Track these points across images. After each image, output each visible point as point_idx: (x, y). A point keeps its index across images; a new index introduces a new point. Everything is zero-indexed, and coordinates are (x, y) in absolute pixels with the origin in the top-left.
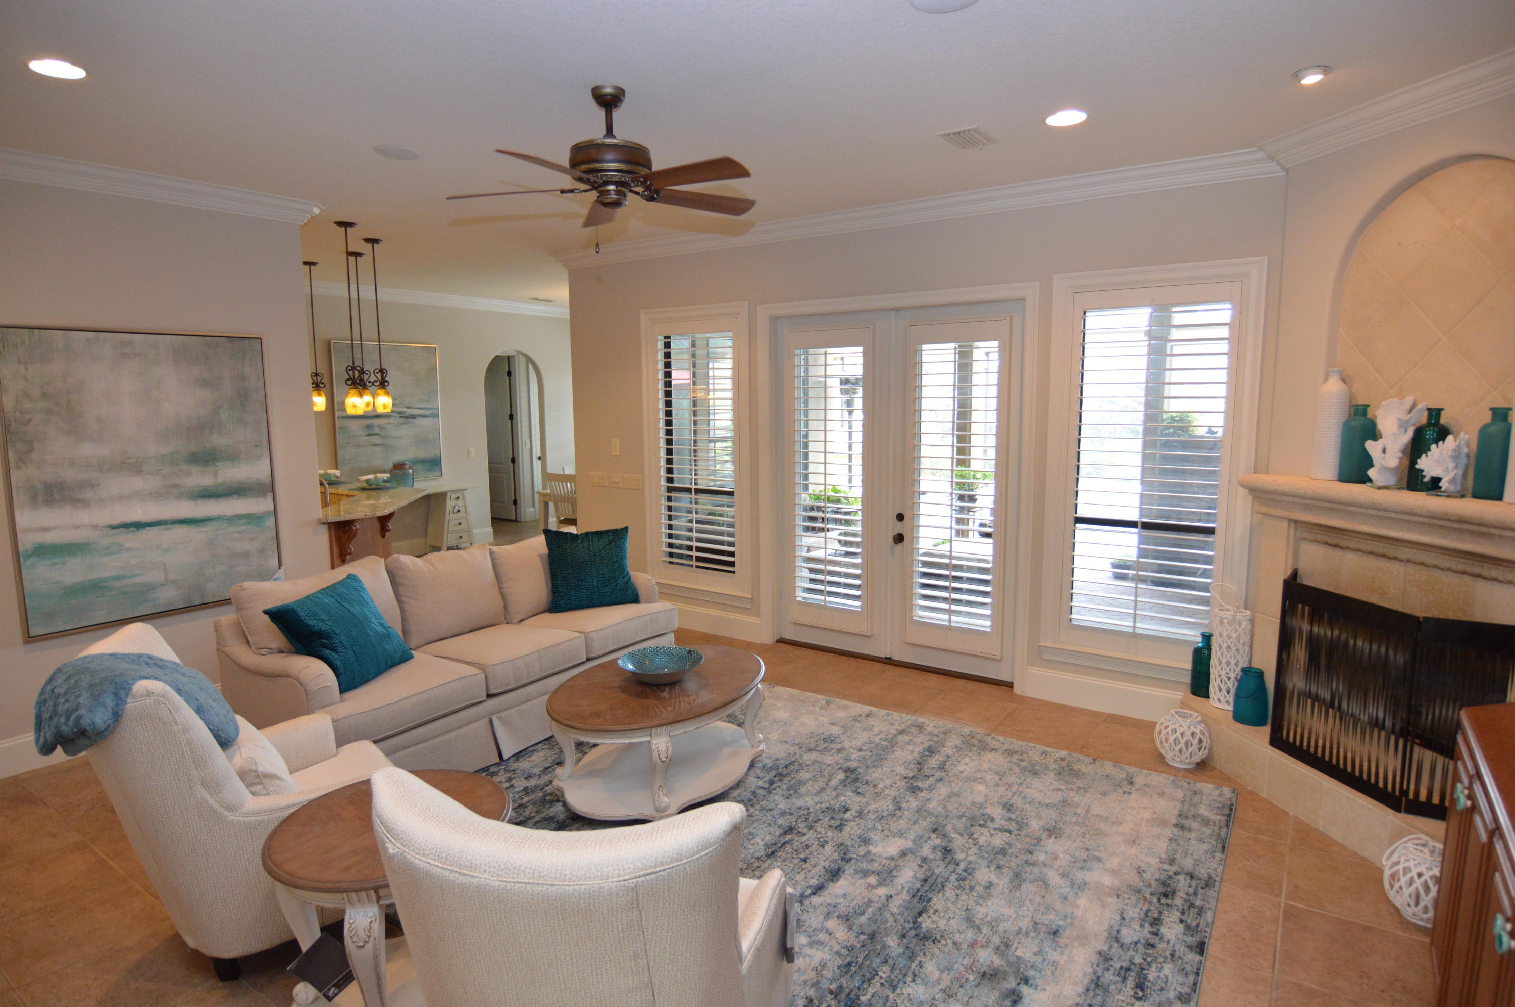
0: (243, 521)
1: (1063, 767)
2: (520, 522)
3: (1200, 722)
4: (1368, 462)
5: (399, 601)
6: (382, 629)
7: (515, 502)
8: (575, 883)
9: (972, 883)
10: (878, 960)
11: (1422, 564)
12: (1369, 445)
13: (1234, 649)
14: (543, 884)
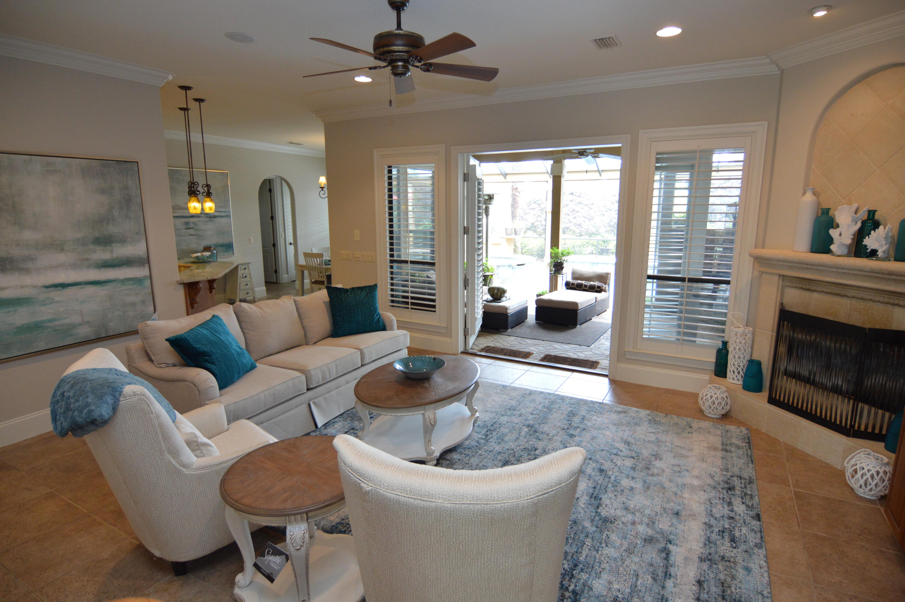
0: (131, 282)
1: (650, 420)
2: (280, 283)
3: (725, 391)
4: (831, 241)
5: (243, 332)
6: (240, 350)
7: (276, 271)
8: (502, 502)
9: (622, 488)
10: (583, 535)
11: (862, 298)
12: (832, 232)
13: (743, 350)
14: (480, 504)
